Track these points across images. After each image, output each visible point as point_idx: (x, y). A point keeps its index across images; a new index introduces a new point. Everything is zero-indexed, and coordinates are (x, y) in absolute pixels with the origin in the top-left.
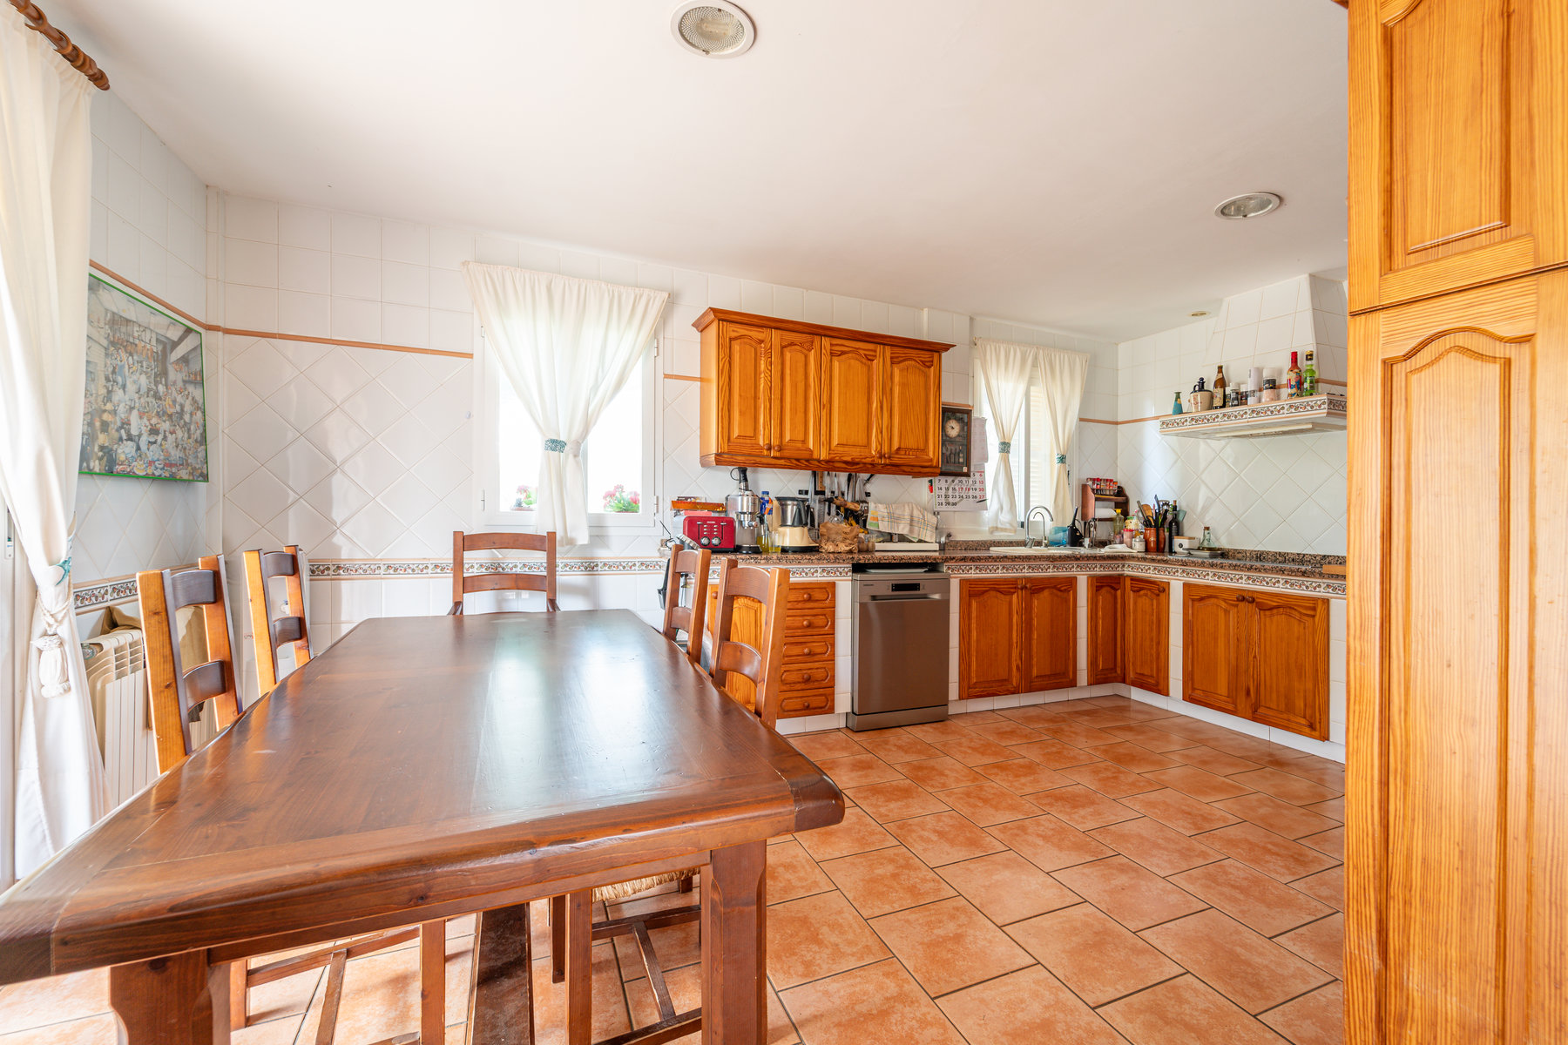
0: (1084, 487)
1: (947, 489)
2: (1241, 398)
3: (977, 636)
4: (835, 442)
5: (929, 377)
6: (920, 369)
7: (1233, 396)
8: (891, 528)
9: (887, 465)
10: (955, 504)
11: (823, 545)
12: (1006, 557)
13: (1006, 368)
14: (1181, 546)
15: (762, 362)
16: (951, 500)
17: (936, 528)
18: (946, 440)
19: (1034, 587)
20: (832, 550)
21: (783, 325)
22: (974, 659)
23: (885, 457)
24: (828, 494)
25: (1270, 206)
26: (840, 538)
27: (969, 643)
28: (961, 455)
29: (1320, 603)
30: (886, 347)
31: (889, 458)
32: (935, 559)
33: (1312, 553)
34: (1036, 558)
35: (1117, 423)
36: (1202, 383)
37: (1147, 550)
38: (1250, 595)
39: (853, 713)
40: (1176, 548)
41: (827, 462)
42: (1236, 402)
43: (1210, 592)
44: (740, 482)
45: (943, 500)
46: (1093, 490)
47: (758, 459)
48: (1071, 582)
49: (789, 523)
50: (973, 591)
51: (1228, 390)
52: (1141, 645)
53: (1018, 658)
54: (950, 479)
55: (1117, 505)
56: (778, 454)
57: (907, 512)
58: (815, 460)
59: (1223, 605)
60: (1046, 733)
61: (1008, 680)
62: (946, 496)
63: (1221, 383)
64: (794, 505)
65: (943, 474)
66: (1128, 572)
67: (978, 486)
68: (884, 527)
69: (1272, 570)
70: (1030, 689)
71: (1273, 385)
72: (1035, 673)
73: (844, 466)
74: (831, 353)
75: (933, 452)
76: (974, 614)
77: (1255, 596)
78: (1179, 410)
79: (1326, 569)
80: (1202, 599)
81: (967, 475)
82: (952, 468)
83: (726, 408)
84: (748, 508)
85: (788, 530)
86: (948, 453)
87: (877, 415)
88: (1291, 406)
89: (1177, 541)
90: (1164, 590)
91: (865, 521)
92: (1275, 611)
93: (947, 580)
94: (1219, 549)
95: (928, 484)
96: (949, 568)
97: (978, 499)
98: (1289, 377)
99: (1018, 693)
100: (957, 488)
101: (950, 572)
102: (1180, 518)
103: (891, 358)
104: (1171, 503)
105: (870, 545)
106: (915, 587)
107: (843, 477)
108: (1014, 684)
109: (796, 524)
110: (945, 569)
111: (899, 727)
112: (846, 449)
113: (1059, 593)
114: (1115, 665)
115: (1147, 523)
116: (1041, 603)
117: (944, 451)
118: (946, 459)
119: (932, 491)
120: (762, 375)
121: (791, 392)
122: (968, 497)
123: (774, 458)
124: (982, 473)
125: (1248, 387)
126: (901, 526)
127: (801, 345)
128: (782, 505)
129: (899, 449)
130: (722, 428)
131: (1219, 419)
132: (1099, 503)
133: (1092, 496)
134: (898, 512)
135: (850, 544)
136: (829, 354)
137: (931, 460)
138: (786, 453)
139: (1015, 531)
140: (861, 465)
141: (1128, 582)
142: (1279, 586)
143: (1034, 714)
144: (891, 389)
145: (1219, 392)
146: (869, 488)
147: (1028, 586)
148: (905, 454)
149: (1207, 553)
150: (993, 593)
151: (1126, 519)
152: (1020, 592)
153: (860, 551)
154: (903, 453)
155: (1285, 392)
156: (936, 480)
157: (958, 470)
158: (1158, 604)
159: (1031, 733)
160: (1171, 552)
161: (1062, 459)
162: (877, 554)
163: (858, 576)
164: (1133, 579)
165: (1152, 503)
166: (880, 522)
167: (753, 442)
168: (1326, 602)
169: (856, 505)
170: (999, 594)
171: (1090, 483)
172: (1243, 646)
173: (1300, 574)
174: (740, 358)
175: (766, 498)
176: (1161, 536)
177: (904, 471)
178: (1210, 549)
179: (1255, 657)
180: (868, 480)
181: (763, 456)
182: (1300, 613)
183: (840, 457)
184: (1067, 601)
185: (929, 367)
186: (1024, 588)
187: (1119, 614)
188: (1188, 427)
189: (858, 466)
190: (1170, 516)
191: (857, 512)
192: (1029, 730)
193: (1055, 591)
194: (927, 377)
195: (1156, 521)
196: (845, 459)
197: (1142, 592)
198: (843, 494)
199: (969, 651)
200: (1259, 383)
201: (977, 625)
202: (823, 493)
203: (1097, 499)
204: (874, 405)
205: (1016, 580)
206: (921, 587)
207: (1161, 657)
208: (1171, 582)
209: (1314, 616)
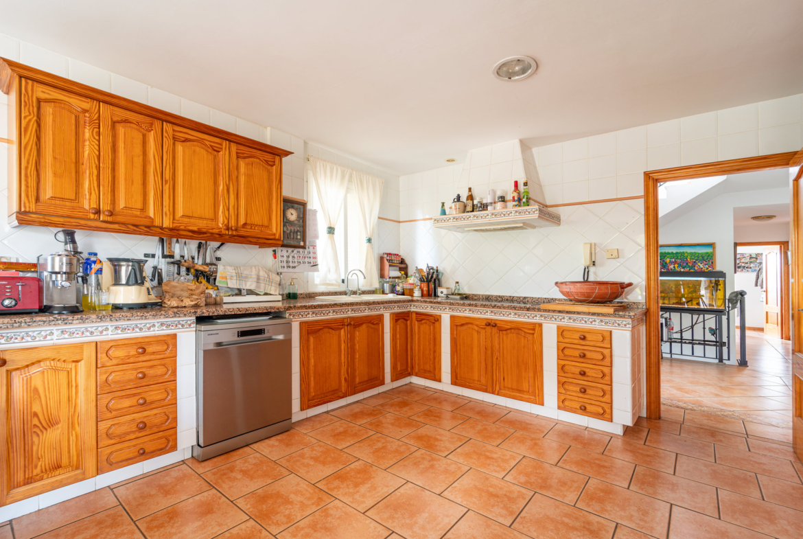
0: (382, 259)
1: (288, 257)
2: (484, 207)
3: (314, 362)
4: (180, 213)
5: (272, 173)
6: (263, 166)
7: (479, 205)
8: (240, 285)
9: (235, 236)
10: (294, 267)
11: (166, 301)
12: (336, 304)
13: (331, 176)
14: (442, 292)
15: (87, 131)
16: (291, 264)
17: (280, 285)
18: (286, 222)
19: (356, 323)
20: (176, 305)
21: (114, 100)
22: (312, 379)
23: (232, 229)
24: (177, 257)
25: (530, 71)
26: (185, 294)
27: (308, 369)
28: (299, 234)
29: (537, 326)
30: (232, 143)
31: (236, 230)
32: (278, 309)
33: (518, 296)
34: (357, 304)
35: (399, 222)
36: (459, 197)
37: (423, 295)
38: (493, 322)
39: (199, 445)
40: (439, 294)
41: (171, 230)
42: (481, 209)
43: (468, 321)
44: (66, 244)
45: (285, 264)
46: (387, 260)
47: (82, 222)
48: (380, 317)
49: (124, 281)
50: (309, 330)
51: (475, 202)
52: (423, 353)
53: (346, 373)
54: (290, 250)
55: (401, 269)
56: (109, 219)
57: (254, 273)
58: (157, 227)
59: (476, 328)
60: (370, 427)
61: (339, 389)
62: (287, 262)
63: (471, 197)
64: (128, 266)
65: (283, 246)
66: (413, 309)
67: (311, 255)
68: (233, 284)
69: (508, 307)
70: (354, 392)
71: (503, 199)
72: (357, 380)
73: (191, 234)
74: (174, 138)
75: (276, 228)
76: (312, 347)
77: (497, 322)
78: (444, 213)
79: (543, 306)
80: (462, 325)
81: (304, 247)
82: (292, 243)
83: (32, 167)
84: (61, 267)
85: (121, 289)
86: (288, 232)
87: (223, 195)
88: (516, 212)
89: (439, 290)
90: (438, 320)
91: (215, 279)
92: (509, 331)
93: (289, 324)
94: (465, 294)
95: (272, 253)
96: (290, 315)
97: (312, 264)
98: (513, 195)
99: (346, 396)
100: (296, 256)
101: (291, 317)
102: (440, 277)
103: (237, 153)
104: (435, 268)
105: (218, 299)
106: (259, 332)
107: (193, 245)
108: (343, 391)
109: (130, 283)
110: (287, 315)
111: (247, 446)
112: (192, 220)
113: (373, 326)
114: (407, 366)
115: (422, 280)
116: (361, 334)
117: (285, 229)
118: (287, 235)
119: (275, 258)
120: (87, 143)
121: (126, 164)
122: (304, 263)
123: (104, 222)
124: (314, 247)
125: (488, 200)
126: (248, 284)
127: (138, 124)
128: (115, 266)
129: (245, 224)
130: (27, 187)
131: (471, 218)
132: (391, 268)
133: (387, 264)
134: (246, 273)
135: (197, 299)
136: (171, 138)
137: (274, 235)
138: (119, 219)
139: (339, 286)
140: (208, 235)
141: (414, 316)
142: (511, 317)
143: (357, 410)
144: (237, 177)
145: (470, 203)
146: (219, 254)
147: (352, 323)
148: (251, 229)
149: (458, 297)
150: (326, 330)
151: (407, 277)
152: (346, 327)
153: (207, 305)
154: (249, 227)
155: (510, 204)
156: (279, 250)
157: (295, 243)
158: (434, 328)
159: (359, 431)
160: (436, 295)
161: (369, 240)
162: (225, 306)
163: (203, 327)
164: (417, 313)
165: (425, 268)
166: (229, 281)
167: (75, 204)
168: (540, 325)
169: (205, 267)
170: (330, 330)
171: (386, 256)
172: (489, 352)
173: (524, 309)
174: (54, 121)
175: (93, 258)
176: (430, 287)
177: (251, 242)
178: (459, 294)
179: (497, 358)
180: (219, 248)
181: (90, 219)
182: (525, 332)
183: (185, 227)
184: (378, 330)
185: (272, 166)
186: (349, 324)
187: (409, 335)
188: (451, 223)
189: (205, 235)
190: (434, 276)
191: (206, 272)
192: (357, 428)
193: (370, 325)
194: (270, 173)
195: (427, 278)
196: (191, 228)
197: (423, 321)
198: (193, 258)
199: (308, 374)
200: (494, 199)
201: (314, 354)
202: (172, 256)
203: (390, 266)
204: (221, 188)
205: (343, 319)
206: (266, 331)
207: (437, 360)
208: (442, 315)
209: (533, 334)
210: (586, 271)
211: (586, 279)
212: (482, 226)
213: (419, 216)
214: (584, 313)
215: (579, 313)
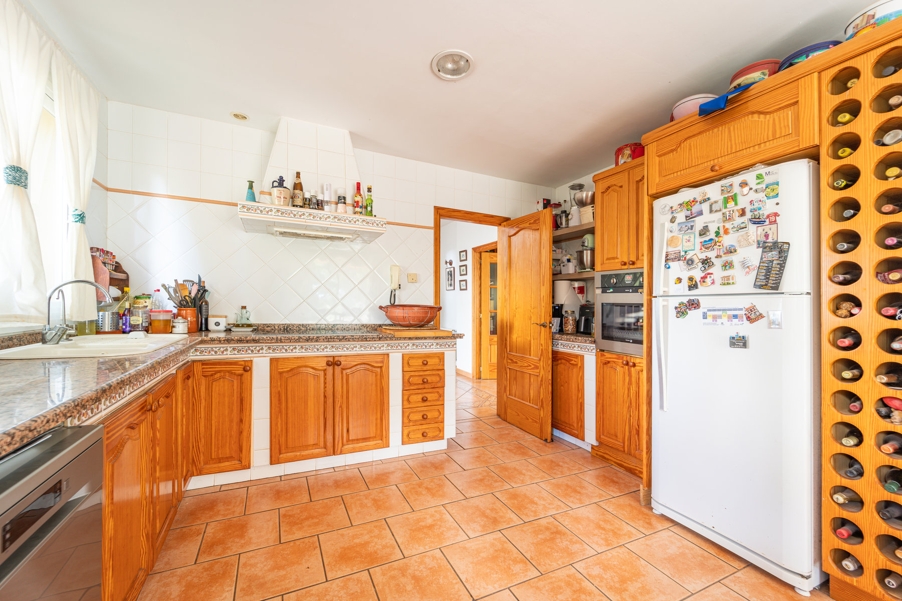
2: (319, 205)
7: (312, 200)
14: (216, 324)
35: (107, 189)
36: (281, 180)
37: (189, 331)
38: (336, 359)
40: (211, 326)
42: (313, 206)
51: (307, 195)
52: (217, 430)
59: (312, 372)
63: (298, 186)
71: (344, 201)
78: (252, 198)
88: (363, 220)
90: (246, 369)
94: (255, 325)
102: (206, 298)
125: (324, 196)
131: (305, 217)
142: (356, 350)
145: (298, 193)
149: (248, 330)
158: (241, 383)
164: (205, 363)
168: (388, 355)
172: (330, 401)
173: (378, 339)
179: (340, 407)
188: (272, 217)
197: (218, 375)
200: (331, 198)
207: (245, 434)
208: (255, 360)
209: (381, 367)
210: (393, 295)
211: (392, 302)
212: (298, 229)
213: (158, 186)
214: (430, 338)
215: (425, 338)
